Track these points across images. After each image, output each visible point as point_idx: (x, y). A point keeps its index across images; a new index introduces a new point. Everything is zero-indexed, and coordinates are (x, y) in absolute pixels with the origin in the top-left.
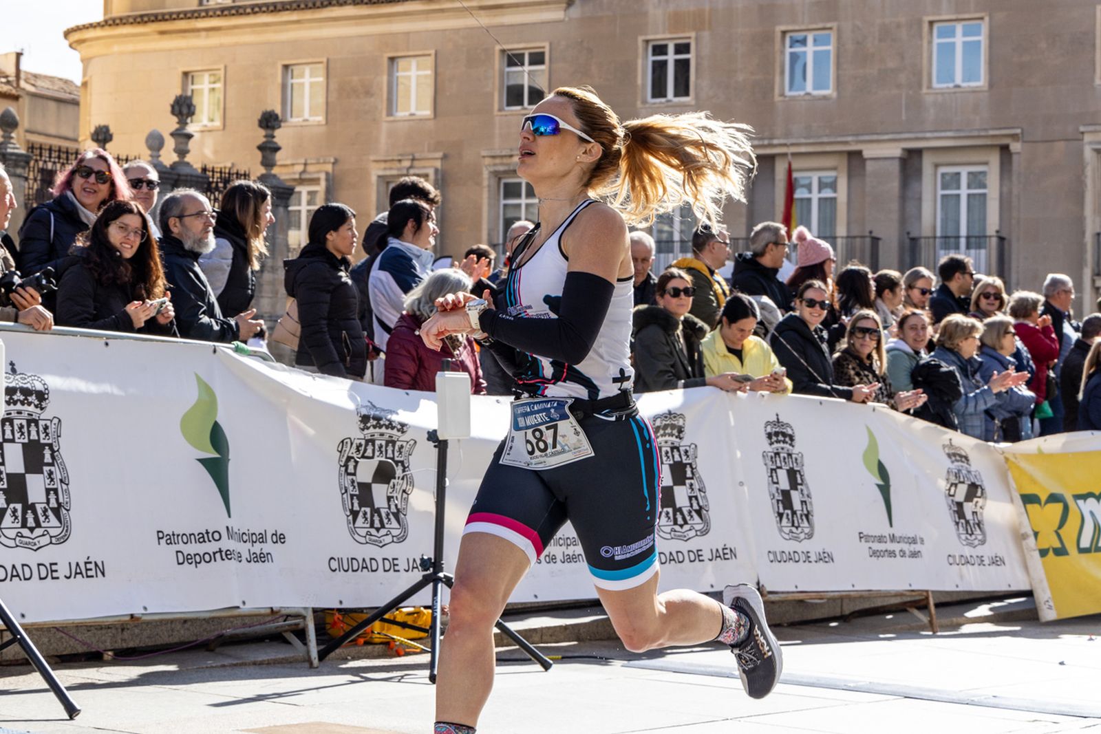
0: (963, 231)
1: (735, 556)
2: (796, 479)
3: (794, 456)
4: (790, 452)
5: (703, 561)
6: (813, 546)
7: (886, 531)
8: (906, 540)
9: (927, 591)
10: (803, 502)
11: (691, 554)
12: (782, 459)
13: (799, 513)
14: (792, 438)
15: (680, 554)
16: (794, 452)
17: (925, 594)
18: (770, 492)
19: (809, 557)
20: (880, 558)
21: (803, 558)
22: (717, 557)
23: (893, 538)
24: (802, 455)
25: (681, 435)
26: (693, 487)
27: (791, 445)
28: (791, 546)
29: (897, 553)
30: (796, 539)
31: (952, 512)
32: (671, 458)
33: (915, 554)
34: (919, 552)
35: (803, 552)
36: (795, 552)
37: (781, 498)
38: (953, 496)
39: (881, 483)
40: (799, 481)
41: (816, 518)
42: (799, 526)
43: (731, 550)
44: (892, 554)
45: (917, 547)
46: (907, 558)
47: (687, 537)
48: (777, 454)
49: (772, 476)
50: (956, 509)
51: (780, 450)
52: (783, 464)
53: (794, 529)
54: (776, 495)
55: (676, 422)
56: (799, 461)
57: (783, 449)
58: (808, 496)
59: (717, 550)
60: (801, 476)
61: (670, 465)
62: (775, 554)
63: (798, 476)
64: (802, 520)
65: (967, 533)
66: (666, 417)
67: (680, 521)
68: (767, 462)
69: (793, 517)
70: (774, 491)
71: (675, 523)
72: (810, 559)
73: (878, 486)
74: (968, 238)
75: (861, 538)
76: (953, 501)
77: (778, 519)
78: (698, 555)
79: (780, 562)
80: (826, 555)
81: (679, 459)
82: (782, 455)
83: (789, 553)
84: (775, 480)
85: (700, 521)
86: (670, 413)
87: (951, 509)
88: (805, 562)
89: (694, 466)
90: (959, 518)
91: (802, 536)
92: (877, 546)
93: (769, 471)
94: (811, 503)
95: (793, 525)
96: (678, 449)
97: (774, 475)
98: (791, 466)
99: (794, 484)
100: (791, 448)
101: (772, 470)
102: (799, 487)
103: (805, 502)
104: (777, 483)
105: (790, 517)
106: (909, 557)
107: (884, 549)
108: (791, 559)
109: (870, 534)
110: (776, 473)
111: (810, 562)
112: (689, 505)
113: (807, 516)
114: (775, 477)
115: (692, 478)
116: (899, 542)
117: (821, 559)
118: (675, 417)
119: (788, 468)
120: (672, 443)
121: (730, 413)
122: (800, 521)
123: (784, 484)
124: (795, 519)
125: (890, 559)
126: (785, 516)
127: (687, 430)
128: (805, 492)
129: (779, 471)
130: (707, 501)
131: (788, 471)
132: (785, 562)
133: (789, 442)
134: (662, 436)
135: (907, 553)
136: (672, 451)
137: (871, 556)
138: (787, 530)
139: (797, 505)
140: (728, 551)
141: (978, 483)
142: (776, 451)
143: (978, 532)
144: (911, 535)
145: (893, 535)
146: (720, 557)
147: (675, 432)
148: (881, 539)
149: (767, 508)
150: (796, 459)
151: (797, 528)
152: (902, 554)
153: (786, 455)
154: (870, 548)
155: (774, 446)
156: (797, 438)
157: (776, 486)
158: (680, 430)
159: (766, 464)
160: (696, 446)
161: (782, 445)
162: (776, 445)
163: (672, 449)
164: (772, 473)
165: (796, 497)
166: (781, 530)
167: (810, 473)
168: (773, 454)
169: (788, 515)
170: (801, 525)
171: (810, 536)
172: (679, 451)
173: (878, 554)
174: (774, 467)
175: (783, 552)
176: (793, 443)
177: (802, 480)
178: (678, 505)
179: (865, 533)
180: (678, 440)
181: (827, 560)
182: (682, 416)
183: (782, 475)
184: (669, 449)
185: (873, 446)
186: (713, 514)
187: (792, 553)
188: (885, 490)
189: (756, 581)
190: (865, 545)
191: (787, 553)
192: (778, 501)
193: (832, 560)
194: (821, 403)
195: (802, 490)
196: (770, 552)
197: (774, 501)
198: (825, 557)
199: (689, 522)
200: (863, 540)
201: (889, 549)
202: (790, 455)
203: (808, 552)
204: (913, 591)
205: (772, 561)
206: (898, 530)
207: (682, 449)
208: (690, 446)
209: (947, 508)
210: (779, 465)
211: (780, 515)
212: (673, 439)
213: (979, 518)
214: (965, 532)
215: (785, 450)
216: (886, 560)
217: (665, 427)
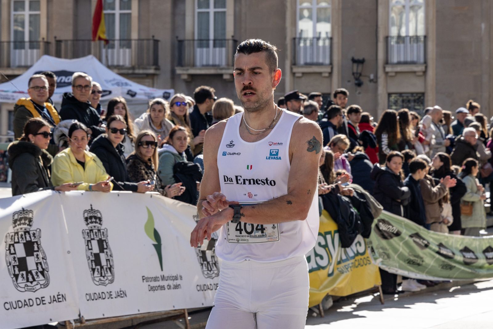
0: (212, 36)
1: (65, 299)
2: (103, 245)
3: (102, 231)
4: (99, 228)
5: (45, 304)
6: (113, 288)
7: (159, 273)
8: (171, 278)
9: (184, 310)
10: (108, 260)
11: (38, 300)
12: (94, 233)
13: (105, 267)
14: (100, 219)
15: (31, 301)
16: (102, 228)
17: (183, 311)
18: (87, 255)
19: (111, 295)
20: (155, 291)
21: (108, 296)
22: (54, 301)
23: (163, 278)
24: (107, 230)
25: (31, 224)
26: (39, 257)
27: (100, 224)
28: (100, 289)
29: (166, 287)
30: (104, 284)
31: (199, 257)
32: (24, 239)
33: (177, 287)
34: (179, 285)
35: (107, 292)
36: (102, 293)
37: (93, 259)
38: (200, 247)
39: (156, 243)
40: (105, 247)
41: (116, 270)
42: (105, 276)
43: (63, 296)
44: (162, 288)
45: (178, 282)
46: (172, 289)
47: (35, 289)
48: (91, 231)
49: (88, 245)
50: (201, 255)
51: (93, 228)
52: (95, 236)
53: (102, 278)
54: (91, 257)
55: (27, 216)
56: (105, 234)
57: (95, 227)
58: (111, 256)
59: (54, 297)
60: (106, 243)
61: (24, 244)
62: (90, 295)
63: (105, 244)
64: (107, 272)
65: (208, 270)
66: (21, 213)
67: (31, 279)
68: (85, 236)
69: (101, 270)
70: (89, 254)
71: (28, 281)
72: (112, 296)
73: (154, 245)
74: (215, 40)
75: (143, 279)
76: (199, 250)
77: (92, 272)
78: (42, 301)
79: (93, 300)
80: (122, 293)
81: (30, 239)
82: (94, 231)
83: (99, 294)
84: (90, 247)
85: (43, 279)
86: (23, 210)
87: (198, 256)
88: (108, 298)
89: (39, 243)
90: (203, 261)
91: (107, 282)
92: (153, 284)
93: (86, 242)
94: (112, 260)
95: (101, 276)
96: (28, 232)
97: (89, 244)
98: (100, 237)
99: (102, 249)
100: (100, 226)
101: (88, 241)
102: (105, 251)
103: (109, 260)
104: (91, 249)
105: (99, 270)
106: (173, 289)
107: (158, 285)
108: (100, 297)
109: (149, 277)
110: (91, 243)
111: (112, 298)
112: (36, 268)
113: (110, 269)
114: (90, 246)
115: (38, 251)
116: (167, 280)
117: (119, 296)
118: (26, 212)
119: (98, 239)
120: (25, 229)
121: (62, 206)
122: (106, 272)
123: (96, 250)
124: (103, 271)
125: (161, 291)
126: (96, 270)
127: (34, 220)
128: (109, 254)
129: (92, 241)
130: (48, 265)
131: (98, 241)
132: (96, 299)
133: (99, 222)
134: (19, 225)
135: (172, 286)
136: (25, 234)
137: (150, 291)
138: (97, 279)
139: (104, 263)
140: (60, 297)
141: (215, 238)
142: (90, 229)
143: (215, 268)
144: (174, 275)
145: (163, 276)
146: (56, 300)
147: (27, 222)
148: (156, 279)
149: (85, 265)
150: (103, 233)
151: (104, 277)
152: (168, 287)
153: (97, 231)
154: (149, 285)
155: (89, 226)
156: (104, 219)
157: (90, 251)
158: (30, 220)
159: (84, 238)
160: (40, 230)
161: (94, 224)
162: (90, 225)
163: (25, 233)
164: (88, 243)
165: (103, 257)
166: (94, 279)
167: (112, 241)
168: (88, 231)
169: (98, 269)
170: (107, 275)
171: (112, 281)
172: (29, 234)
173: (154, 288)
174: (90, 239)
175: (95, 293)
176: (101, 223)
177: (107, 246)
178: (29, 269)
179: (146, 276)
180: (29, 227)
181: (122, 295)
182: (31, 211)
183: (95, 244)
184: (23, 233)
185: (151, 219)
186: (52, 273)
187: (101, 294)
188: (158, 247)
189: (78, 313)
190: (146, 284)
191: (98, 294)
192: (92, 261)
193: (126, 295)
194: (118, 195)
195: (107, 252)
196: (87, 294)
197: (90, 261)
198: (122, 294)
199: (36, 280)
200: (145, 281)
201: (161, 285)
202: (99, 230)
203: (111, 292)
204: (175, 310)
205: (88, 300)
206: (166, 273)
207: (31, 233)
208: (36, 231)
209: (195, 255)
210: (92, 237)
211: (93, 270)
212: (26, 226)
213: (216, 260)
214: (207, 270)
215: (96, 228)
216: (159, 292)
217: (21, 219)
